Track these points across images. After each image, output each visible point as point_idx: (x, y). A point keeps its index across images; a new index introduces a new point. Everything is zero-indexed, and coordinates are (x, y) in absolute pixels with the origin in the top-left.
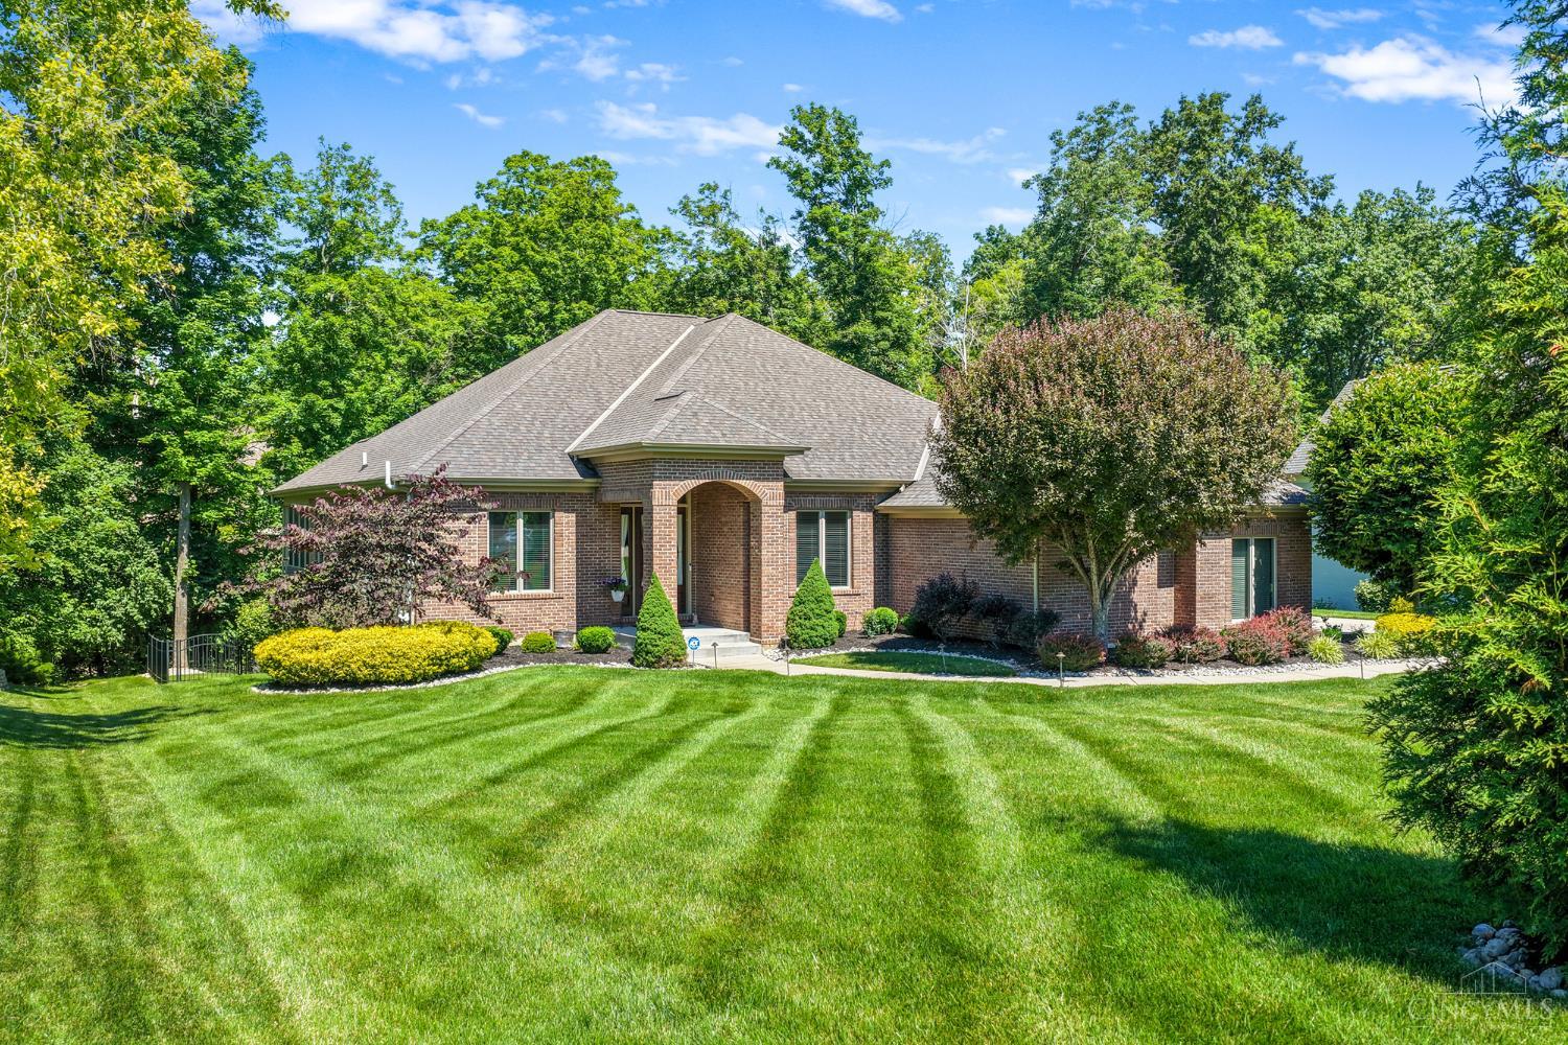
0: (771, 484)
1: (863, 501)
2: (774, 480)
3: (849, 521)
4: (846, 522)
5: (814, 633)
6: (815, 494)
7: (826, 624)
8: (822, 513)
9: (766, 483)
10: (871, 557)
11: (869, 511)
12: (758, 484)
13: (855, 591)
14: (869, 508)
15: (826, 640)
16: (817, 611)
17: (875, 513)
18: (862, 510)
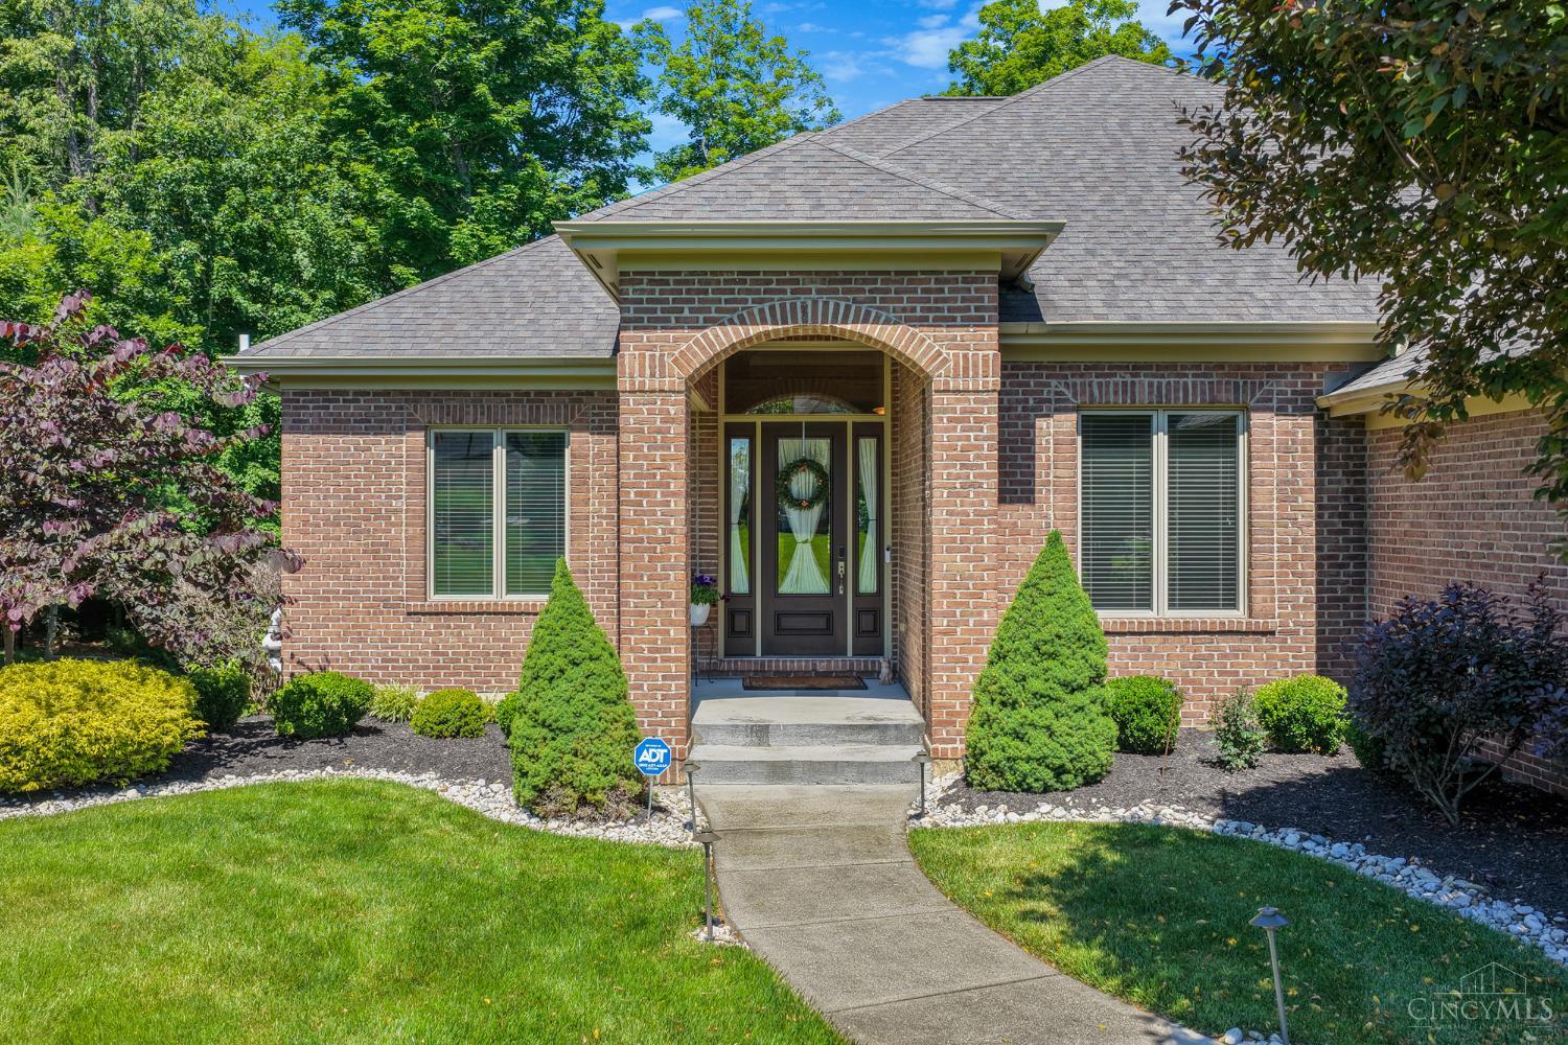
0: (958, 333)
1: (1285, 386)
2: (968, 321)
3: (1242, 440)
4: (1234, 443)
5: (1017, 748)
6: (1137, 368)
7: (1060, 726)
8: (1160, 419)
9: (943, 332)
10: (1309, 534)
11: (1302, 411)
12: (921, 333)
13: (1260, 623)
14: (1303, 404)
15: (1059, 771)
16: (1036, 685)
17: (1322, 417)
18: (1281, 411)
